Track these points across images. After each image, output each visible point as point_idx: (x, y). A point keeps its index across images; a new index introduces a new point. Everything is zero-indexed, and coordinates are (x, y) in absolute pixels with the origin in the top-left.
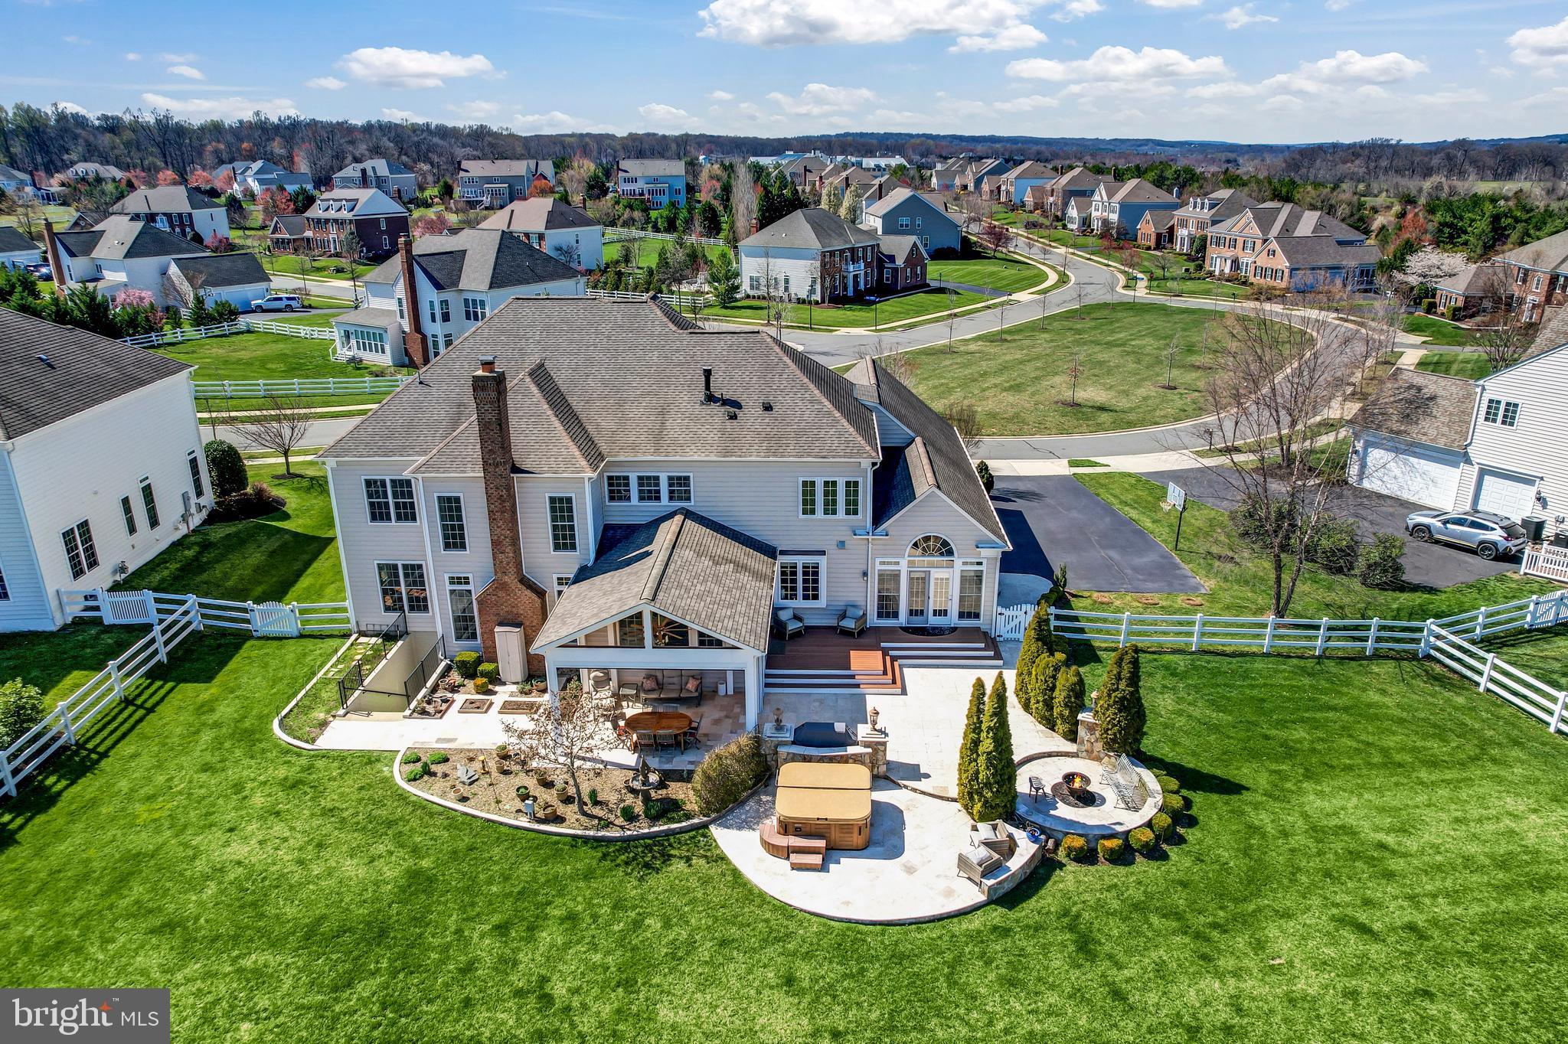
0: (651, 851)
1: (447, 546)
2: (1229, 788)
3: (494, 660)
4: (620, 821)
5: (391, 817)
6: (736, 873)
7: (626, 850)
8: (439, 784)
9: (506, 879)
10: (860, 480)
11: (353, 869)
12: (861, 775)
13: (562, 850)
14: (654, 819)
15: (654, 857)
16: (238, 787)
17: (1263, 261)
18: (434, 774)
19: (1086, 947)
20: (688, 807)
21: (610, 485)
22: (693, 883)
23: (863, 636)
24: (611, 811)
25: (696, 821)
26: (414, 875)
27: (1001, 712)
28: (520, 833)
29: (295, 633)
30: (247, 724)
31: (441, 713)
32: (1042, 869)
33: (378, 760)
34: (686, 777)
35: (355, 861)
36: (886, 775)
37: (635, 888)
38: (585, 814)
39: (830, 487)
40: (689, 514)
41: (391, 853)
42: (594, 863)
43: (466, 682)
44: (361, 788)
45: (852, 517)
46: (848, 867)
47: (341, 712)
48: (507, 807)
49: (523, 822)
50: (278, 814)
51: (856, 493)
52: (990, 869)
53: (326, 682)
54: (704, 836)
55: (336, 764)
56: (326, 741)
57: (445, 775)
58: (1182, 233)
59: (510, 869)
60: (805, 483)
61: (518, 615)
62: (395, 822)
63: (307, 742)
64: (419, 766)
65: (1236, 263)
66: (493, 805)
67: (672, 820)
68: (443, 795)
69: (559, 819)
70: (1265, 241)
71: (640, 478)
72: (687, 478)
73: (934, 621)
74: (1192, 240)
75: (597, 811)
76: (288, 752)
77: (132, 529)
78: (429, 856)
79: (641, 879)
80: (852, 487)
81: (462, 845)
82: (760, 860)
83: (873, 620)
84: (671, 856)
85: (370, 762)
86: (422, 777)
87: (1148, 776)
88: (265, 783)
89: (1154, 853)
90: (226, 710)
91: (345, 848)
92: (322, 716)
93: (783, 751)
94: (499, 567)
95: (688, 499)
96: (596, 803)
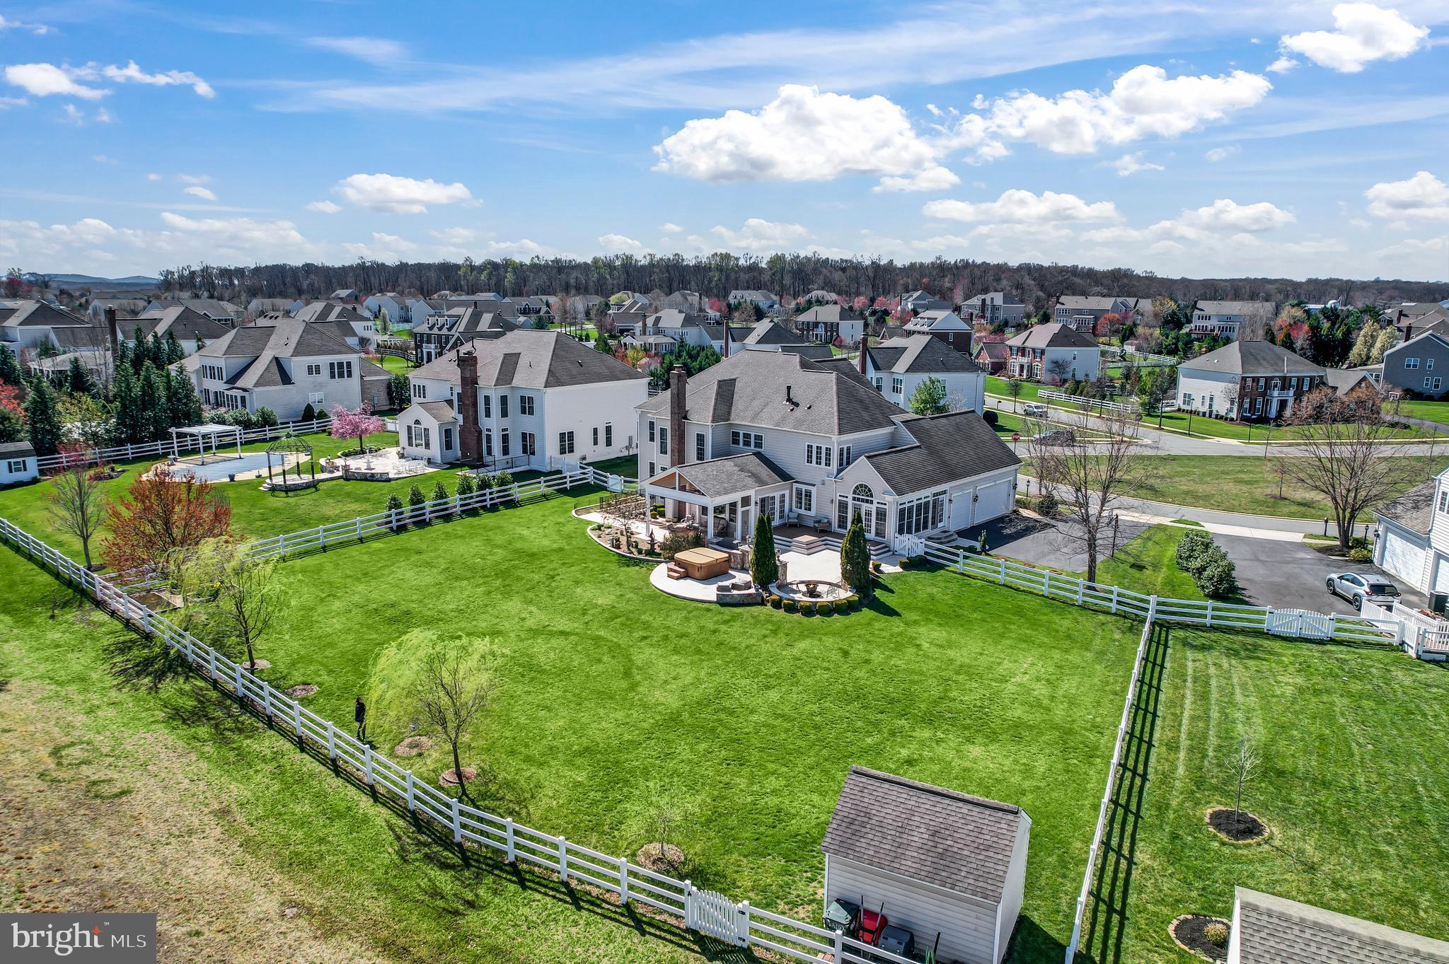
1: (662, 452)
4: (636, 553)
10: (831, 447)
18: (601, 530)
21: (733, 436)
25: (660, 559)
39: (819, 449)
45: (828, 467)
46: (686, 581)
60: (808, 446)
64: (599, 527)
69: (619, 548)
71: (744, 434)
72: (761, 437)
77: (596, 443)
80: (828, 451)
83: (835, 528)
86: (596, 530)
95: (761, 447)
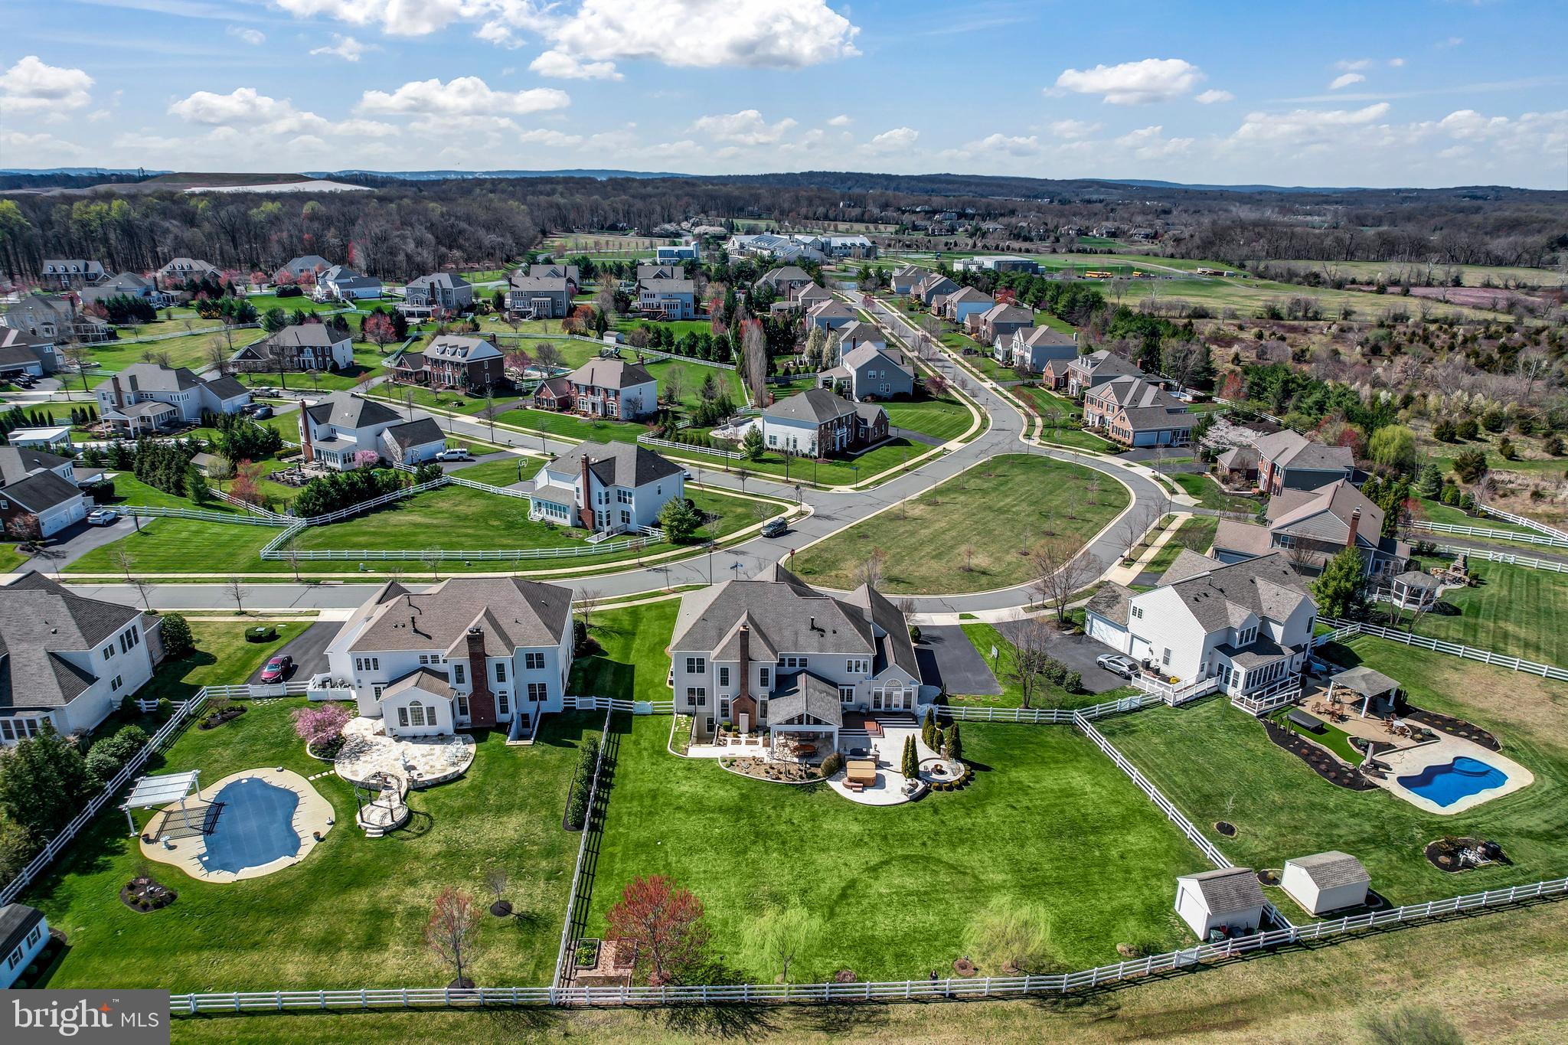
0: (810, 787)
2: (987, 769)
3: (738, 724)
4: (799, 778)
5: (727, 779)
6: (837, 793)
7: (803, 786)
8: (737, 768)
9: (769, 794)
10: (868, 660)
12: (872, 765)
13: (783, 786)
14: (809, 778)
15: (812, 789)
17: (1117, 423)
18: (734, 765)
19: (936, 811)
20: (819, 774)
21: (780, 662)
22: (824, 795)
23: (871, 716)
24: (795, 775)
25: (822, 778)
26: (742, 794)
27: (914, 746)
28: (769, 782)
29: (651, 712)
31: (725, 744)
32: (926, 792)
33: (713, 761)
34: (818, 766)
36: (880, 765)
37: (809, 797)
38: (787, 776)
39: (858, 662)
40: (808, 673)
42: (795, 790)
43: (729, 733)
45: (865, 673)
46: (869, 791)
47: (690, 744)
48: (762, 774)
49: (769, 779)
51: (867, 664)
52: (910, 791)
53: (677, 733)
54: (826, 783)
55: (699, 762)
57: (738, 766)
58: (1073, 381)
60: (848, 661)
61: (747, 709)
64: (728, 762)
65: (1102, 419)
66: (757, 774)
67: (815, 778)
68: (740, 771)
69: (780, 778)
70: (1120, 407)
71: (790, 659)
72: (806, 659)
73: (894, 709)
74: (1078, 389)
75: (791, 775)
76: (677, 757)
78: (744, 788)
79: (810, 794)
80: (865, 662)
81: (751, 785)
82: (843, 788)
83: (872, 708)
84: (816, 788)
85: (710, 761)
86: (731, 765)
87: (961, 766)
89: (959, 787)
92: (684, 746)
93: (847, 757)
94: (741, 692)
95: (808, 666)
96: (790, 773)
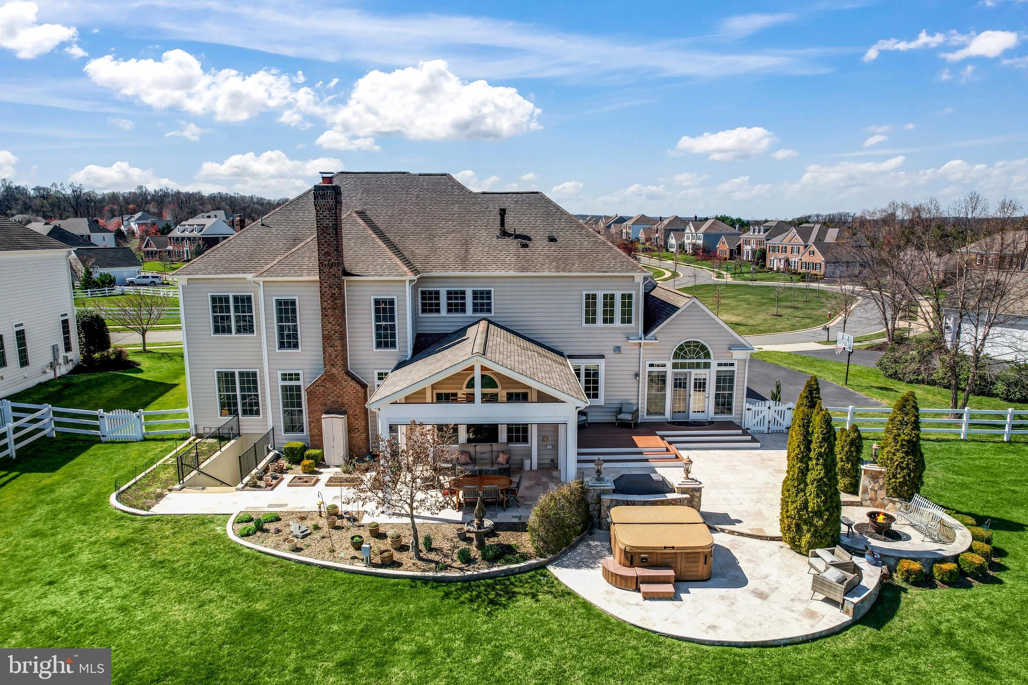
0: (494, 589)
1: (282, 345)
3: (320, 447)
4: (458, 564)
5: (223, 567)
6: (587, 606)
7: (467, 589)
8: (272, 539)
9: (347, 617)
10: (634, 293)
11: (180, 613)
12: (690, 514)
13: (402, 591)
14: (492, 560)
15: (497, 595)
16: (66, 547)
17: (806, 258)
18: (267, 531)
20: (522, 550)
21: (423, 298)
22: (544, 615)
23: (638, 428)
24: (446, 556)
25: (534, 561)
26: (247, 617)
28: (356, 577)
29: (140, 437)
30: (85, 500)
31: (272, 487)
33: (211, 522)
35: (183, 607)
36: (709, 520)
37: (485, 622)
38: (421, 559)
39: (609, 300)
40: (490, 322)
41: (223, 598)
42: (438, 601)
43: (293, 466)
44: (194, 543)
45: (626, 325)
46: (696, 595)
47: (178, 486)
48: (342, 555)
49: (360, 567)
50: (104, 567)
51: (630, 304)
53: (165, 467)
54: (545, 576)
55: (169, 526)
56: (160, 508)
57: (278, 531)
58: (747, 248)
59: (350, 609)
60: (588, 296)
61: (343, 404)
62: (228, 571)
63: (142, 509)
64: (252, 525)
65: (787, 261)
66: (327, 554)
67: (508, 562)
68: (277, 547)
69: (398, 565)
70: (806, 247)
71: (449, 293)
72: (489, 292)
73: (694, 416)
74: (754, 252)
75: (432, 556)
76: (122, 518)
78: (264, 599)
79: (490, 614)
80: (627, 299)
81: (297, 589)
82: (607, 592)
83: (643, 416)
84: (514, 594)
85: (203, 523)
86: (255, 532)
88: (95, 543)
89: (986, 577)
90: (66, 491)
91: (174, 594)
92: (159, 490)
93: (606, 498)
94: (328, 361)
95: (489, 311)
96: (430, 550)
